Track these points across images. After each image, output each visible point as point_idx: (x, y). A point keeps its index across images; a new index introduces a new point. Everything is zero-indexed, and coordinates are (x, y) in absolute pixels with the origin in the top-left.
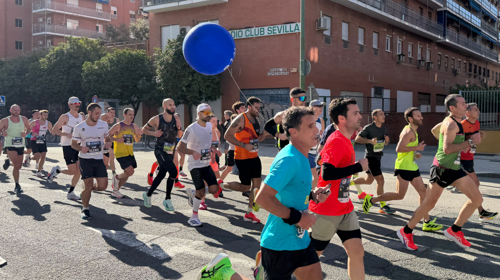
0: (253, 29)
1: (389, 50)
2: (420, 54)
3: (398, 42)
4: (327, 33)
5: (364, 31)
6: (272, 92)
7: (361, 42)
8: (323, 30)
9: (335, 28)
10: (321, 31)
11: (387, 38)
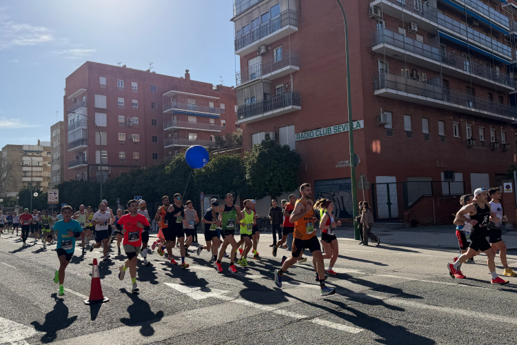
0: (322, 130)
1: (457, 136)
2: (494, 136)
3: (467, 127)
4: (389, 126)
5: (429, 121)
6: (340, 182)
7: (425, 131)
8: (384, 124)
9: (397, 121)
10: (383, 125)
11: (454, 125)
